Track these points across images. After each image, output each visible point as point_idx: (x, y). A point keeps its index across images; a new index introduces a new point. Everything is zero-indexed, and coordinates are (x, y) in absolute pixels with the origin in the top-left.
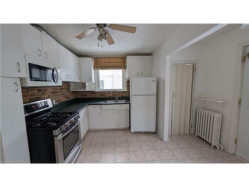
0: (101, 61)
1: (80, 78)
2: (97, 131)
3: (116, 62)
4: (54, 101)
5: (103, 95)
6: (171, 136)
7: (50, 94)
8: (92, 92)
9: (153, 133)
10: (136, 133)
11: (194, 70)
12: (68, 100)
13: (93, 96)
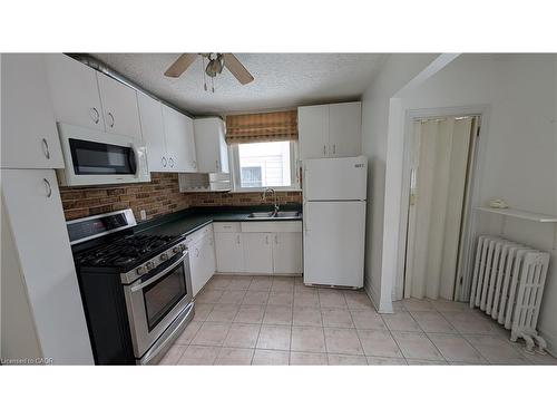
0: (240, 123)
1: (197, 164)
2: (234, 277)
3: (273, 125)
4: (143, 212)
5: (249, 200)
6: (401, 300)
7: (134, 199)
8: (225, 194)
9: (358, 290)
10: (316, 287)
11: (475, 131)
12: (174, 210)
13: (227, 202)
